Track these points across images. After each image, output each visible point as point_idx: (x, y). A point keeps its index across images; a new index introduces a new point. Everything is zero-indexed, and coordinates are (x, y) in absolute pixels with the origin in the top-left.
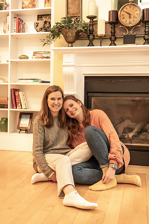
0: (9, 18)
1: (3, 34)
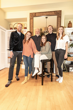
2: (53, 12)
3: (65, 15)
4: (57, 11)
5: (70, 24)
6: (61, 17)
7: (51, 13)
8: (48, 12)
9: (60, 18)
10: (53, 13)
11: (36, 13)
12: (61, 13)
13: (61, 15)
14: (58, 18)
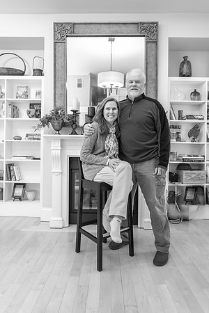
0: (5, 105)
3: (170, 38)
4: (145, 23)
5: (187, 67)
6: (156, 42)
7: (124, 28)
8: (117, 24)
9: (154, 45)
10: (133, 28)
11: (74, 24)
12: (157, 30)
13: (157, 39)
14: (149, 45)
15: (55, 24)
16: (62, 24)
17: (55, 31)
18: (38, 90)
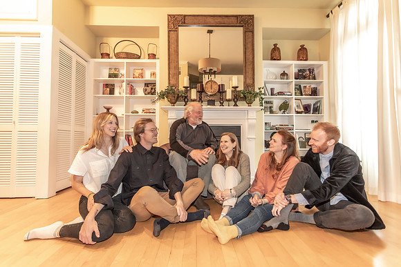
0: (124, 84)
1: (119, 95)
2: (232, 18)
3: (263, 28)
4: (243, 16)
5: (277, 52)
6: (253, 32)
7: (226, 20)
8: (220, 16)
9: (251, 34)
10: (234, 20)
11: (185, 16)
12: (253, 22)
13: (253, 28)
14: (247, 34)
15: (169, 15)
16: (174, 16)
17: (169, 22)
18: (153, 71)
